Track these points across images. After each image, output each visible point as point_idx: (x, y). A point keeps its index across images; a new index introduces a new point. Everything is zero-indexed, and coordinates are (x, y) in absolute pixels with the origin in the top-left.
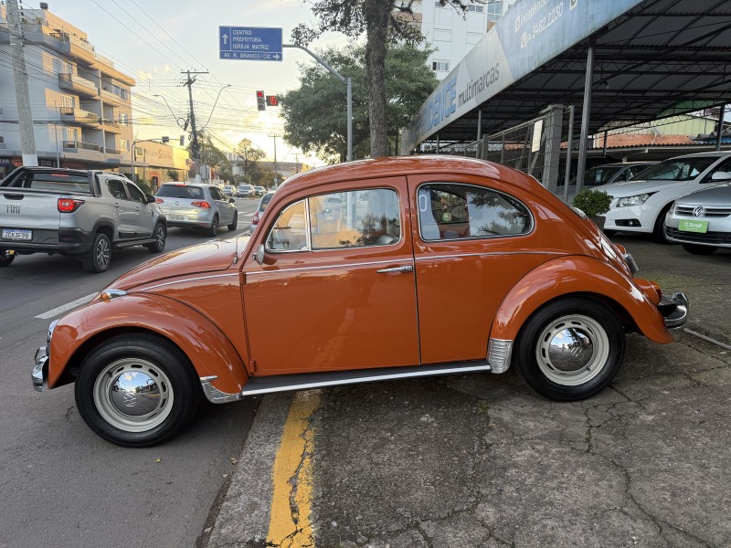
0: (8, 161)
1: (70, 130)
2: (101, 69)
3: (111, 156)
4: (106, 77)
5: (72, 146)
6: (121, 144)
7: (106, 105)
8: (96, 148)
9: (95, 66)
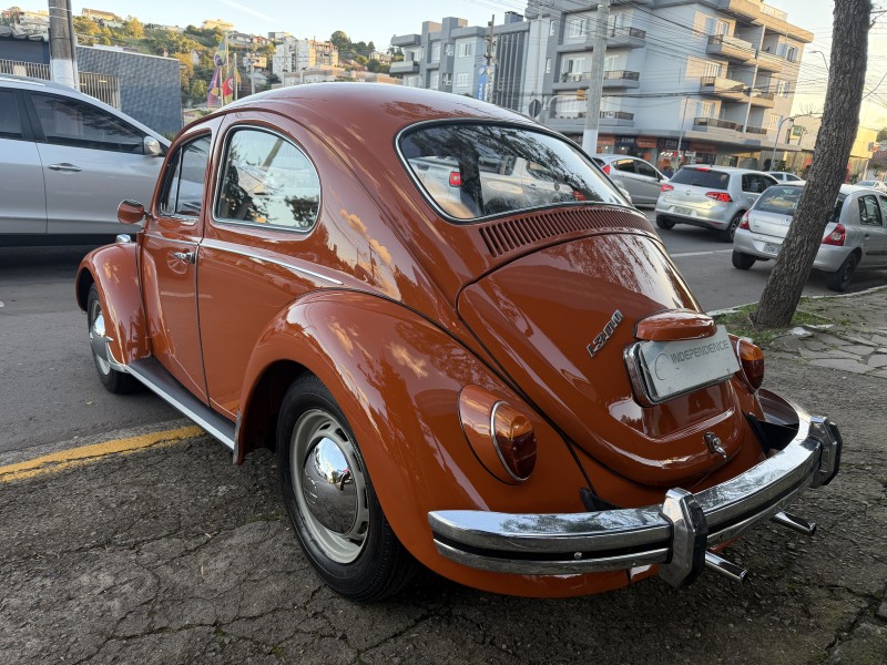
0: (632, 141)
1: (707, 104)
2: (766, 24)
3: (753, 137)
4: (771, 34)
5: (705, 124)
6: (770, 121)
7: (762, 71)
8: (733, 126)
9: (759, 21)
